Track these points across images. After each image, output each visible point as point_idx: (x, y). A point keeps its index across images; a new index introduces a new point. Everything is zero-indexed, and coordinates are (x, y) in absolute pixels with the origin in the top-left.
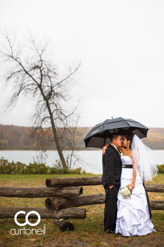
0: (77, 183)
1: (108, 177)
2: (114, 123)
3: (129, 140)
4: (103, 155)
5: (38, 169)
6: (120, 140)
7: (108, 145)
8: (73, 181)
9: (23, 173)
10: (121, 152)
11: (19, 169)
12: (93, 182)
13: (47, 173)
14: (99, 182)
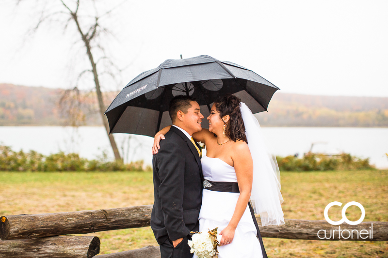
0: (85, 225)
1: (169, 217)
2: (188, 69)
3: (226, 114)
4: (154, 155)
5: (65, 164)
6: (197, 113)
7: (166, 130)
8: (73, 221)
9: (39, 169)
10: (203, 147)
11: (32, 163)
12: (128, 221)
13: (84, 170)
14: (146, 221)
